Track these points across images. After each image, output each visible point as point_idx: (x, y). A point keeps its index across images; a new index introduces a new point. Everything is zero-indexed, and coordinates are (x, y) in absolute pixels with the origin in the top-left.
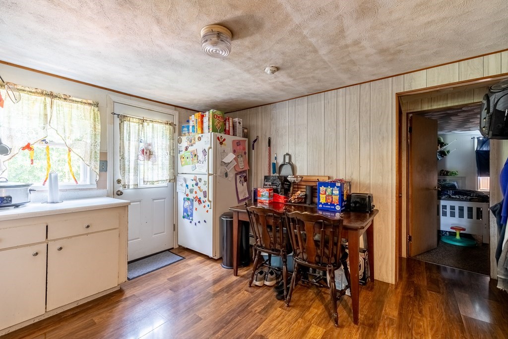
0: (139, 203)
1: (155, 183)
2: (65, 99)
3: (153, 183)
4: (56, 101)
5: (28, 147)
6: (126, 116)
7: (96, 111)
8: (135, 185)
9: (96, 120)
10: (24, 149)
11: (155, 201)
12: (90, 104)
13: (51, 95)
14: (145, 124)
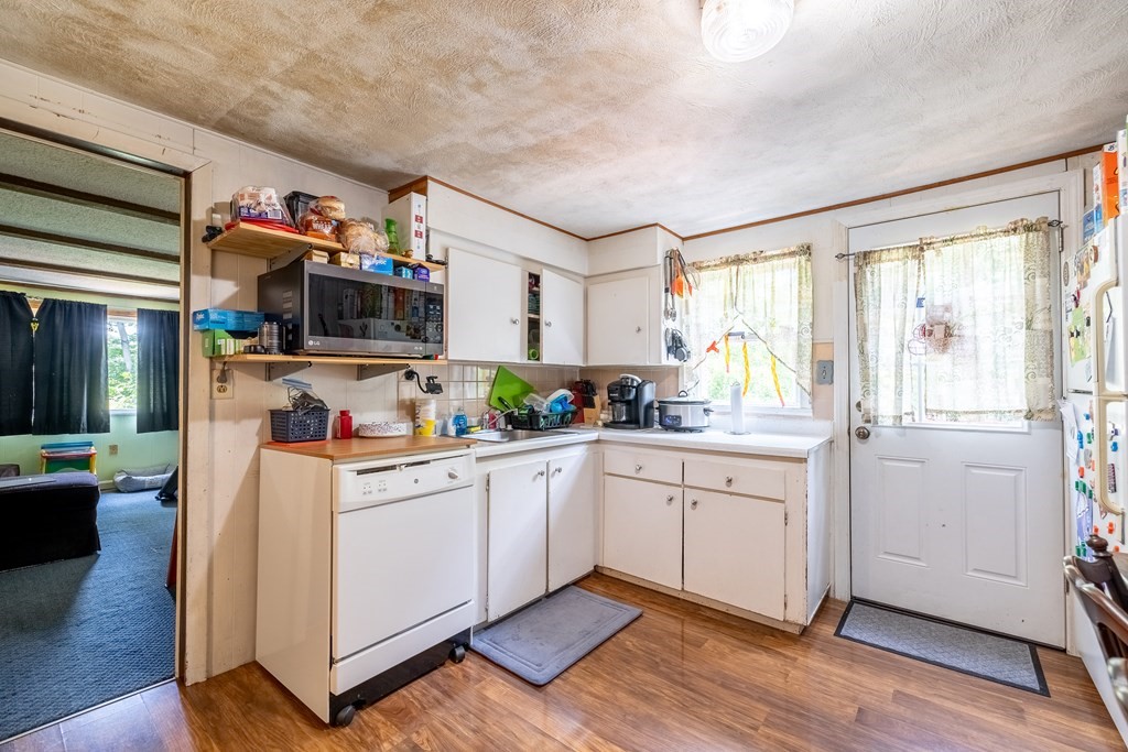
0: (917, 466)
1: (962, 418)
2: (755, 260)
3: (954, 415)
4: (745, 268)
5: (713, 347)
6: (870, 252)
7: (803, 262)
8: (895, 417)
9: (804, 279)
10: (708, 350)
11: (974, 471)
12: (792, 254)
13: (738, 261)
14: (929, 254)
